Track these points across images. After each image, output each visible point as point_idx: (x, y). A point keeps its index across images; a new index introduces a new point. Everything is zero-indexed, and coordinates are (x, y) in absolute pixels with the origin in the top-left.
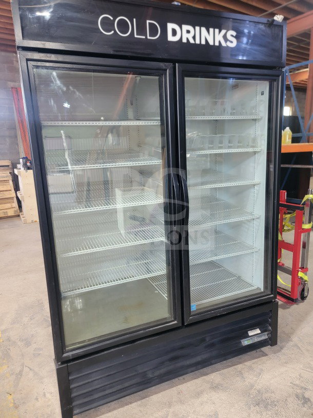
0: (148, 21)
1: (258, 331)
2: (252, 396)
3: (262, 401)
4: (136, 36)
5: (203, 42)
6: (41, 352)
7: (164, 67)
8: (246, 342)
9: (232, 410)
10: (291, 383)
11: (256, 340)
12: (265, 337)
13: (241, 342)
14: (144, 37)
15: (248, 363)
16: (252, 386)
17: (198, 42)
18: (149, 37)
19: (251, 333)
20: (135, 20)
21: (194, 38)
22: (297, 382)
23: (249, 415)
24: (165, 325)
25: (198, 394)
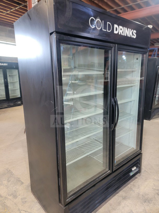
0: (108, 23)
1: (135, 168)
2: (141, 199)
3: (146, 200)
4: (103, 30)
5: (126, 35)
6: (26, 200)
7: (112, 46)
8: (131, 174)
9: (137, 207)
10: (153, 189)
11: (135, 172)
12: (137, 170)
13: (129, 175)
14: (106, 30)
15: (132, 183)
16: (139, 194)
17: (124, 35)
18: (108, 31)
19: (133, 169)
20: (103, 21)
21: (123, 32)
22: (154, 188)
23: (145, 207)
24: (106, 173)
25: (119, 204)
